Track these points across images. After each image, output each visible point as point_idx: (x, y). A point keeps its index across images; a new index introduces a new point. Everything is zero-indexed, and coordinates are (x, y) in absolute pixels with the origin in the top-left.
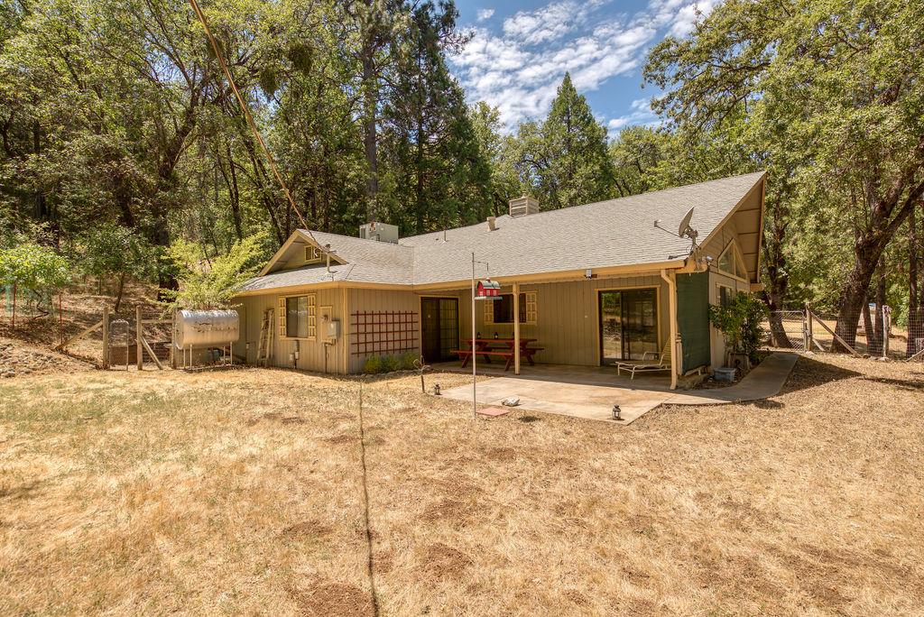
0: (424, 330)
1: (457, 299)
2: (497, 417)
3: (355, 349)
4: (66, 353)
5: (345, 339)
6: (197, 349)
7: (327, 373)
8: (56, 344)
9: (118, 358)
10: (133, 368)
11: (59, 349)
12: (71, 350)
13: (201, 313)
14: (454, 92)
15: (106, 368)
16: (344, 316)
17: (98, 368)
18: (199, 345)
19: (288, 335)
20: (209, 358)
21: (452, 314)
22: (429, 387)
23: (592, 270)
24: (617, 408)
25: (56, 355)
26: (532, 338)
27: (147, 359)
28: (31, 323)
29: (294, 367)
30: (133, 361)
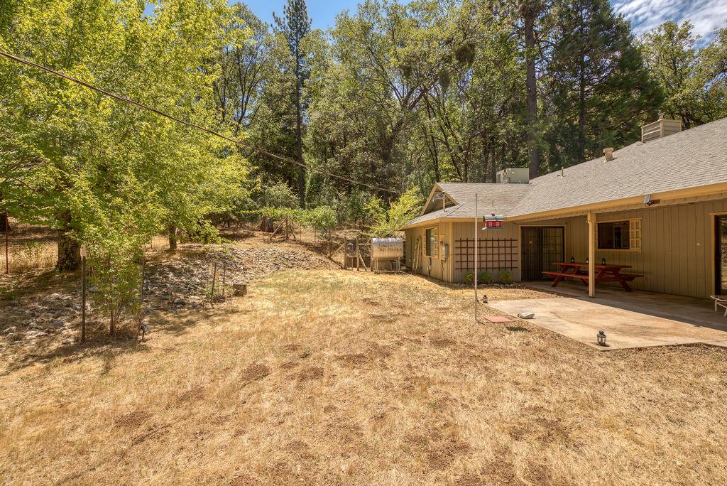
0: (523, 253)
1: (563, 227)
2: (494, 323)
3: (458, 265)
4: (332, 260)
5: (450, 258)
6: (381, 260)
7: (443, 281)
8: (329, 255)
9: (351, 264)
10: (355, 269)
11: (329, 258)
12: (334, 259)
13: (382, 240)
14: (618, 28)
15: (345, 269)
16: (450, 242)
17: (342, 268)
18: (383, 258)
19: (427, 255)
20: (389, 266)
21: (559, 241)
22: (480, 297)
23: (651, 195)
24: (602, 334)
25: (327, 260)
26: (624, 265)
27: (361, 266)
28: (322, 244)
29: (428, 276)
30: (355, 266)
